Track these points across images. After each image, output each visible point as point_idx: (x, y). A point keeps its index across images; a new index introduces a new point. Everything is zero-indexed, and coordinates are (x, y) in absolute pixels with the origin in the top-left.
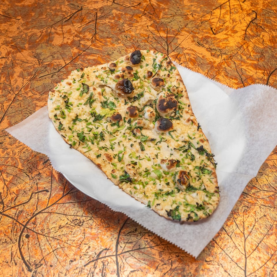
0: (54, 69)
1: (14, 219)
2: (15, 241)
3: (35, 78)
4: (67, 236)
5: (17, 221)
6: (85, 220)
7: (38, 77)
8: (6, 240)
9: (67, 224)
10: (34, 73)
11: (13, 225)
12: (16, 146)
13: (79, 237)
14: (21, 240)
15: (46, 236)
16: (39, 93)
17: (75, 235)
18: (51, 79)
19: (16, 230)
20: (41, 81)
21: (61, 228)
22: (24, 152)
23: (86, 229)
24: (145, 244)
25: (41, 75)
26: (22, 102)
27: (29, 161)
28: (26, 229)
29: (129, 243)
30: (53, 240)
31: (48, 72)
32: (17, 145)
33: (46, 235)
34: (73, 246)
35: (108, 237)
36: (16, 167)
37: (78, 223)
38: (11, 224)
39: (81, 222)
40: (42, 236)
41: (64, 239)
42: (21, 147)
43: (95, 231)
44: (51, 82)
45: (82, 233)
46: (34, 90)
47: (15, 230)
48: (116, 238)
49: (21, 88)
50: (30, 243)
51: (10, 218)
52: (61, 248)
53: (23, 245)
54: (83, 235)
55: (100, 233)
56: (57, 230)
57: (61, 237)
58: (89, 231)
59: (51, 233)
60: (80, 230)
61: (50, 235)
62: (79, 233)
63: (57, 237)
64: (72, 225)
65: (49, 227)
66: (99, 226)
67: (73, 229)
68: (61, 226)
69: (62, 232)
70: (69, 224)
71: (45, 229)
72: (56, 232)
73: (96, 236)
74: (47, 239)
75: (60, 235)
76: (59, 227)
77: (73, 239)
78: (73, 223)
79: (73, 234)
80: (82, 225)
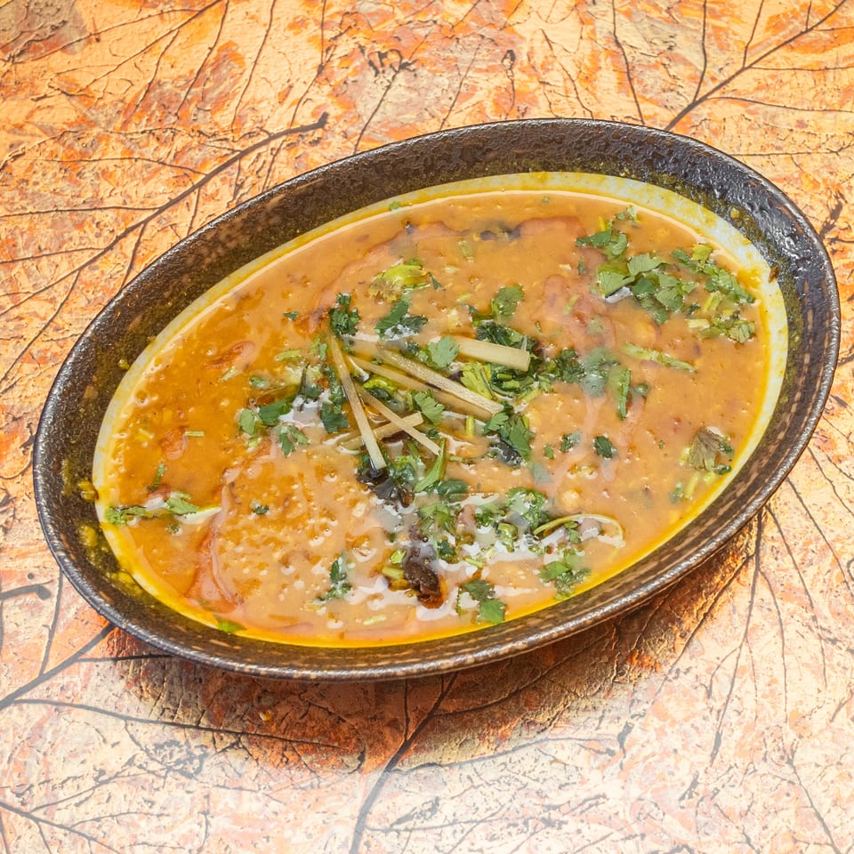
4: (128, 825)
6: (211, 750)
9: (130, 762)
13: (183, 829)
15: (37, 820)
17: (166, 821)
21: (106, 782)
23: (214, 791)
30: (67, 840)
33: (38, 814)
35: (310, 836)
37: (178, 762)
39: (191, 757)
40: (22, 820)
41: (118, 836)
43: (256, 806)
45: (196, 811)
48: (344, 844)
54: (200, 824)
55: (276, 813)
56: (87, 795)
57: (105, 828)
58: (226, 804)
59: (60, 805)
60: (188, 797)
61: (58, 812)
62: (184, 811)
63: (87, 829)
64: (153, 772)
65: (51, 777)
66: (272, 783)
67: (158, 789)
68: (102, 772)
69: (108, 801)
70: (140, 767)
71: (32, 786)
72: (81, 802)
73: (259, 831)
74: (41, 832)
75: (98, 820)
76: (96, 779)
77: (156, 838)
78: (159, 759)
79: (158, 816)
80: (198, 771)
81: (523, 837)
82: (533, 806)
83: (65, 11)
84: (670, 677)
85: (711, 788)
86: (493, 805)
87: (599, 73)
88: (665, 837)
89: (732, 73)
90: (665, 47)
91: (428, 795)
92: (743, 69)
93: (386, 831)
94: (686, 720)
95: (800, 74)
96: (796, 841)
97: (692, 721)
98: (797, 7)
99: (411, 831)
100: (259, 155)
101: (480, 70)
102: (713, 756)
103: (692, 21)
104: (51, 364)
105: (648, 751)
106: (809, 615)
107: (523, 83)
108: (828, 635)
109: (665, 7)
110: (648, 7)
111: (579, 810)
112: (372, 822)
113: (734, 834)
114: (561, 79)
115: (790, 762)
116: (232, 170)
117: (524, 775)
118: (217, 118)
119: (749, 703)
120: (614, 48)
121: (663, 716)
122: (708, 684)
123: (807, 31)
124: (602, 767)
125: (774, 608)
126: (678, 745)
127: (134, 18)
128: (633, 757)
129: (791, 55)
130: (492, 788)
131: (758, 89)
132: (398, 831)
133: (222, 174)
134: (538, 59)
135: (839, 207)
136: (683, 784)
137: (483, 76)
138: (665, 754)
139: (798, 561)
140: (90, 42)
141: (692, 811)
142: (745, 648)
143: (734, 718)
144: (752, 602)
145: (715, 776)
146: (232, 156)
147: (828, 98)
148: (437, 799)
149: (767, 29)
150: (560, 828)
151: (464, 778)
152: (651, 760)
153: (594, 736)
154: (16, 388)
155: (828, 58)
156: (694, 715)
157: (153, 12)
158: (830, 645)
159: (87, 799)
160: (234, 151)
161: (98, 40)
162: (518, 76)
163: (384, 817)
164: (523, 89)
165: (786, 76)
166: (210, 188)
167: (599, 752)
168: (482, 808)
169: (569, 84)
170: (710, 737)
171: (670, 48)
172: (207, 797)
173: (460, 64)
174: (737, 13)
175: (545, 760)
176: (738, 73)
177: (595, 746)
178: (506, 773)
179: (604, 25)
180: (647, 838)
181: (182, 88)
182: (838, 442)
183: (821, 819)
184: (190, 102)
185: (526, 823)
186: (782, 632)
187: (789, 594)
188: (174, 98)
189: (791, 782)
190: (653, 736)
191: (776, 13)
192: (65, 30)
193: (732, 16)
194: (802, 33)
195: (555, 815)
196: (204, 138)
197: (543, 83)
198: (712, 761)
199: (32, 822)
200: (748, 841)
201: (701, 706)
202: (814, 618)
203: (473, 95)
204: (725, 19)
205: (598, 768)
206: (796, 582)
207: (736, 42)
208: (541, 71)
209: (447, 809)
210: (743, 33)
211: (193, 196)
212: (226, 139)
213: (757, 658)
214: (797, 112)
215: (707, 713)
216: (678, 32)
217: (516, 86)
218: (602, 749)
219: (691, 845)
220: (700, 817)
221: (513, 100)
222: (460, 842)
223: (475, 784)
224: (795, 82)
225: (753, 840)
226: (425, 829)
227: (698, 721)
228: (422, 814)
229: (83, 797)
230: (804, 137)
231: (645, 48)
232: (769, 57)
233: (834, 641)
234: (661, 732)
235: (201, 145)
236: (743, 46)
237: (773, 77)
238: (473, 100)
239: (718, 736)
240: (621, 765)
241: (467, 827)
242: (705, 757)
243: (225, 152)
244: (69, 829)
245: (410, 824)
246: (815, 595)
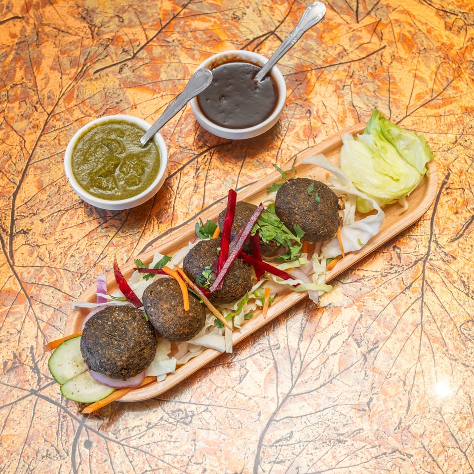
0: (124, 51)
1: (61, 407)
2: (66, 454)
3: (86, 73)
4: (161, 446)
5: (66, 411)
6: (196, 413)
7: (91, 71)
8: (48, 451)
9: (161, 419)
10: (82, 61)
11: (59, 420)
12: (56, 240)
13: (185, 448)
14: (77, 453)
15: (123, 445)
16: (96, 112)
17: (177, 444)
18: (119, 76)
19: (67, 430)
20: (99, 82)
21: (152, 428)
22: (72, 256)
23: (197, 430)
24: (308, 466)
25: (98, 66)
26: (61, 134)
27: (83, 277)
28: (84, 428)
29: (279, 463)
30: (135, 454)
31: (112, 59)
32: (57, 237)
33: (123, 442)
34: (175, 468)
35: (239, 449)
36: (59, 290)
37: (182, 418)
38: (56, 417)
39: (187, 416)
40: (116, 445)
41: (157, 451)
42: (66, 244)
43: (216, 437)
44: (120, 85)
45: (190, 440)
46: (85, 104)
47: (64, 431)
48: (254, 453)
49: (59, 99)
50: (94, 460)
51: (52, 405)
52: (153, 470)
53: (80, 464)
54: (192, 445)
55: (224, 440)
56: (144, 433)
57: (152, 448)
58: (203, 436)
59: (132, 438)
60: (187, 433)
61: (131, 442)
62: (185, 440)
63: (144, 448)
64: (171, 423)
65: (128, 426)
66: (222, 427)
67: (173, 431)
68: (150, 424)
69: (152, 436)
70: (166, 421)
71: (120, 430)
72: (141, 437)
73: (217, 448)
74: (124, 450)
75: (148, 444)
76: (147, 427)
77: (173, 452)
78: (174, 417)
79: (174, 442)
80: (191, 422)
81: (329, 447)
82: (333, 435)
83: (122, 95)
84: (388, 377)
85: (407, 424)
86: (315, 434)
87: (346, 119)
88: (389, 446)
89: (402, 118)
90: (373, 108)
91: (288, 431)
92: (407, 116)
93: (271, 446)
94: (396, 395)
95: (430, 118)
96: (444, 447)
97: (398, 396)
98: (428, 90)
99: (282, 446)
100: (205, 156)
101: (297, 118)
102: (407, 411)
103: (384, 96)
104: (121, 247)
105: (380, 409)
106: (444, 349)
107: (315, 123)
108: (453, 357)
109: (372, 90)
110: (366, 91)
111: (352, 435)
112: (265, 443)
113: (418, 444)
114: (331, 121)
115: (440, 413)
116: (194, 162)
117: (328, 420)
118: (187, 140)
119: (422, 388)
120: (352, 108)
121: (385, 394)
122: (404, 380)
123: (432, 100)
124: (361, 417)
125: (430, 346)
126: (393, 406)
127: (150, 98)
128: (374, 412)
129: (425, 110)
130: (315, 427)
131: (413, 125)
132: (276, 446)
133: (191, 164)
134: (321, 113)
135: (449, 174)
136: (396, 423)
137: (298, 121)
138: (387, 410)
139: (439, 326)
140: (132, 109)
141: (400, 435)
142: (419, 364)
143: (415, 394)
144: (420, 344)
145: (409, 419)
146: (194, 157)
147: (442, 128)
148: (292, 432)
149: (415, 99)
150: (344, 444)
151: (303, 423)
152: (382, 413)
153: (357, 403)
154: (106, 258)
155: (441, 111)
156: (399, 393)
157: (159, 95)
158: (454, 362)
159: (143, 435)
160: (195, 154)
161: (136, 108)
162: (313, 120)
163: (270, 440)
164: (315, 126)
165: (424, 119)
166: (185, 170)
167: (359, 410)
168: (311, 435)
169: (334, 123)
170: (405, 403)
171: (376, 108)
172: (195, 433)
173: (288, 116)
174: (403, 93)
175: (337, 414)
176: (404, 118)
177: (358, 407)
178: (320, 420)
179: (348, 98)
180: (381, 447)
181: (172, 128)
182: (453, 274)
183: (454, 437)
184: (175, 134)
185: (330, 442)
186: (434, 356)
187: (436, 340)
188: (169, 132)
189: (441, 422)
190: (382, 402)
191: (419, 92)
192: (122, 104)
193: (401, 94)
194: (430, 101)
195: (342, 438)
196: (182, 149)
197: (323, 123)
198: (407, 413)
199: (120, 446)
200: (424, 447)
201: (401, 389)
202: (447, 350)
203: (294, 129)
204: (398, 95)
205: (359, 417)
206: (438, 335)
207: (403, 105)
208: (322, 118)
209: (297, 436)
210: (405, 101)
211: (178, 174)
212: (191, 149)
213: (424, 368)
214: (430, 135)
215: (404, 392)
216: (378, 101)
217: (312, 125)
218: (361, 409)
219: (400, 450)
220: (403, 437)
221: (311, 131)
222: (303, 450)
223: (308, 425)
224: (428, 121)
225: (426, 447)
226: (287, 445)
227: (401, 396)
228: (286, 439)
229: (142, 435)
230: (433, 145)
231: (365, 108)
232: (416, 111)
233: (456, 360)
234: (385, 401)
235: (181, 152)
236: (405, 106)
237: (419, 119)
238: (295, 131)
239: (409, 401)
240: (369, 416)
241: (306, 444)
242: (404, 411)
243: (191, 155)
244: (136, 449)
245: (281, 443)
246: (447, 340)
